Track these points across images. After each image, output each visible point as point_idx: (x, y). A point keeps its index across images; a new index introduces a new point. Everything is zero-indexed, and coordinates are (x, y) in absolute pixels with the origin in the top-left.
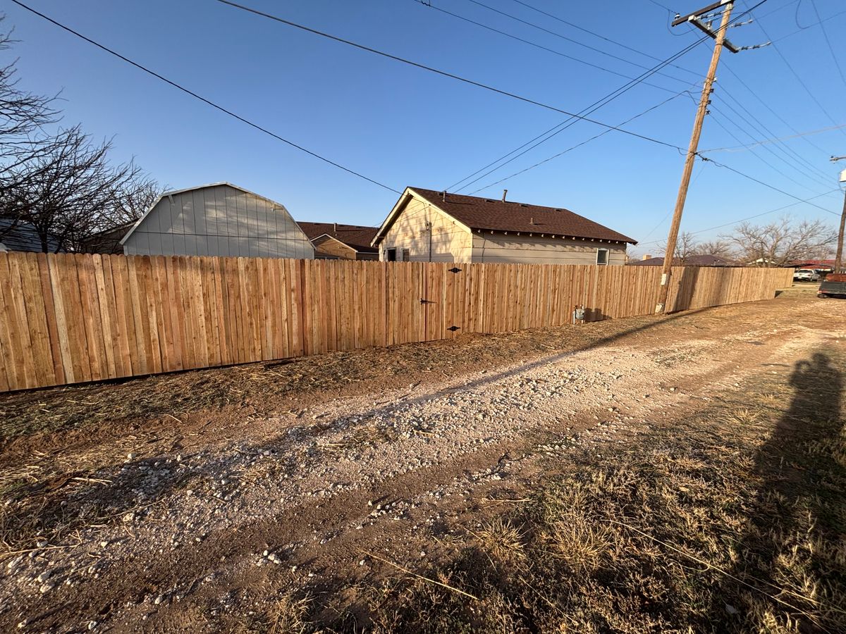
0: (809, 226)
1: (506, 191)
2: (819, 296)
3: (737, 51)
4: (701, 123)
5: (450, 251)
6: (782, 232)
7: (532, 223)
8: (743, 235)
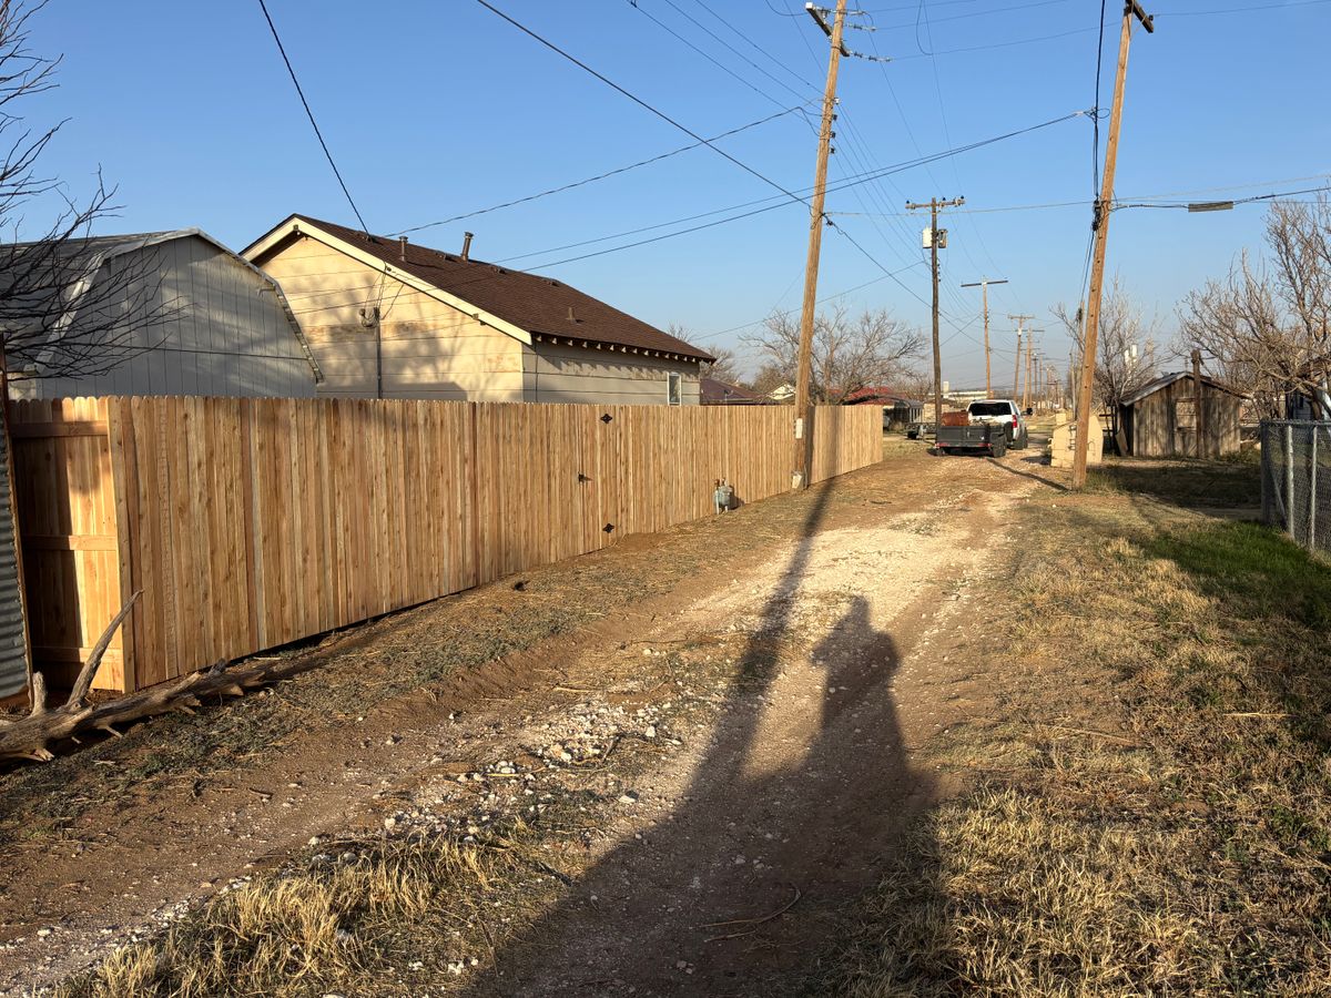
0: (873, 322)
1: (471, 235)
2: (933, 452)
3: (848, 55)
4: (824, 166)
5: (452, 378)
6: (836, 333)
7: (571, 318)
8: (780, 337)
